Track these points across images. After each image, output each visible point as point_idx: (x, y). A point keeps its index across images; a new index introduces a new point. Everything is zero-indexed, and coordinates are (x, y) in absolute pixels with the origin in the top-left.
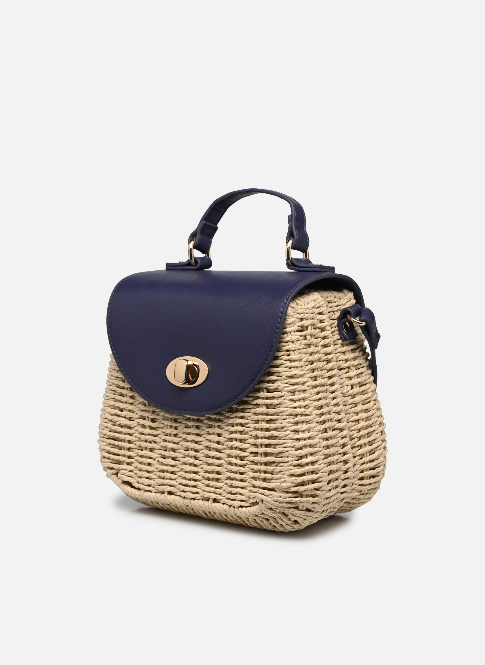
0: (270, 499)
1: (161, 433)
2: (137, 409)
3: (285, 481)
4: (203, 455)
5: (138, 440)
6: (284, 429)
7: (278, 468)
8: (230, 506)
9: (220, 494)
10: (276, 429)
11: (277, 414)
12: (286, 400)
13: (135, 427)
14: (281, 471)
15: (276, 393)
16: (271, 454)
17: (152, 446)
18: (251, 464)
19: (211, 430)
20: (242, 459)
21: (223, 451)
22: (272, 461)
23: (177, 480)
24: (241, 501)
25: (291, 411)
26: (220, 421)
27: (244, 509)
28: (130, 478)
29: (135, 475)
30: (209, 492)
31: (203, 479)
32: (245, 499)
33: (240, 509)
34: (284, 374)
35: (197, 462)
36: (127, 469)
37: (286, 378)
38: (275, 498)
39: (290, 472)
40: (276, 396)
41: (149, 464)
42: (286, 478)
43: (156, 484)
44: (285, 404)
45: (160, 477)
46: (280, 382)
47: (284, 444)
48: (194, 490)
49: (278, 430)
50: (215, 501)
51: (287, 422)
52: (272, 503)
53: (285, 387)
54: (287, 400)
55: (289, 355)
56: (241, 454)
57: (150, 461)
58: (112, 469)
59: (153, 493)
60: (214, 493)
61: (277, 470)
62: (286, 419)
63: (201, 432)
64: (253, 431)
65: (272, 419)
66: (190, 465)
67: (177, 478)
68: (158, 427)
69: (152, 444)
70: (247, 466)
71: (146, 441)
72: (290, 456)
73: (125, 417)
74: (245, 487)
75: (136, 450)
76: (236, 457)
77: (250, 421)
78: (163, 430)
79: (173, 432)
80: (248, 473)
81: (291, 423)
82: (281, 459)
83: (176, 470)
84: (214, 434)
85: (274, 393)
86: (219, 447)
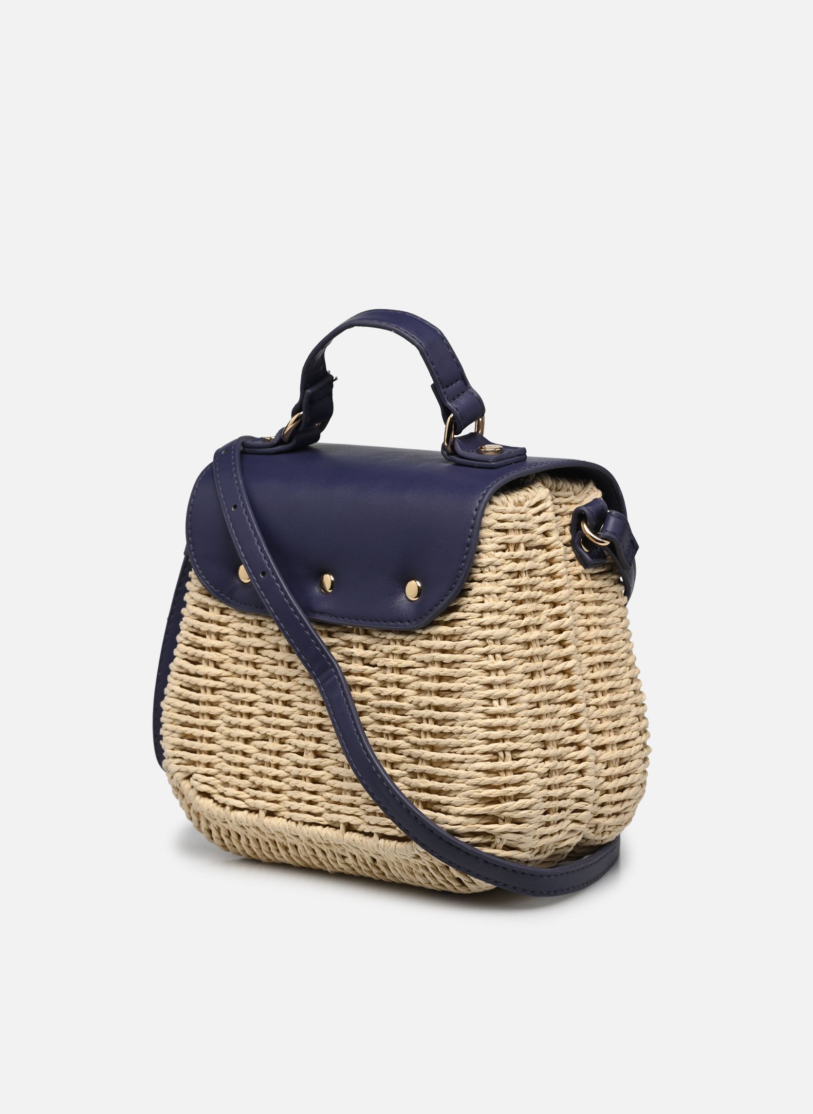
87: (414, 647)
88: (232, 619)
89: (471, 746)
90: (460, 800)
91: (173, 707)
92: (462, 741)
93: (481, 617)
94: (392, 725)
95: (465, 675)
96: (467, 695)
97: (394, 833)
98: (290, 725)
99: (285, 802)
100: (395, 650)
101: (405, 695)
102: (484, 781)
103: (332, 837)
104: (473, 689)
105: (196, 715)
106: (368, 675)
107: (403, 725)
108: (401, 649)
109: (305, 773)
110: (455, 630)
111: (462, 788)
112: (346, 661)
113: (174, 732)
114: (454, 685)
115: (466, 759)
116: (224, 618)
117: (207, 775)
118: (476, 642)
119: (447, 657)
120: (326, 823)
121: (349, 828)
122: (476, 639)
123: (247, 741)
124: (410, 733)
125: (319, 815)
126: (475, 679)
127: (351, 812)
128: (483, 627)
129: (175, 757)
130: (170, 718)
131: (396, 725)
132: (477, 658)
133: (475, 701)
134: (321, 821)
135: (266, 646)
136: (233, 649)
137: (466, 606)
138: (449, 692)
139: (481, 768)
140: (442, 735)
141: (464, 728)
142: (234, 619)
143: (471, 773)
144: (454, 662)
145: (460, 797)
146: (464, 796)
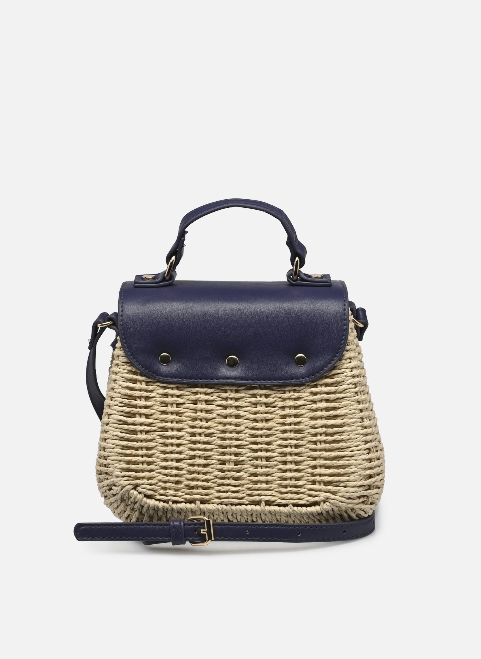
87: (305, 393)
88: (156, 388)
89: (357, 446)
90: (355, 478)
91: (117, 446)
92: (349, 444)
93: (352, 371)
94: (294, 440)
95: (347, 405)
96: (350, 417)
97: (304, 502)
98: (213, 448)
99: (214, 494)
100: (292, 396)
101: (302, 421)
102: (367, 466)
103: (256, 510)
104: (354, 413)
105: (137, 449)
106: (271, 413)
107: (302, 439)
108: (296, 395)
109: (230, 475)
110: (336, 380)
111: (356, 471)
112: (252, 406)
113: (120, 461)
114: (339, 412)
115: (356, 454)
116: (151, 388)
117: (150, 485)
118: (351, 386)
119: (332, 396)
120: (247, 502)
121: (268, 503)
122: (350, 384)
123: (178, 461)
124: (307, 443)
125: (242, 498)
126: (354, 407)
127: (269, 494)
128: (353, 376)
129: (124, 477)
130: (116, 453)
131: (297, 440)
132: (353, 395)
133: (356, 420)
134: (244, 502)
135: (186, 402)
136: (158, 406)
137: (341, 366)
138: (336, 417)
139: (365, 458)
140: (334, 442)
141: (351, 436)
142: (158, 387)
143: (360, 462)
144: (337, 399)
145: (354, 476)
146: (357, 475)
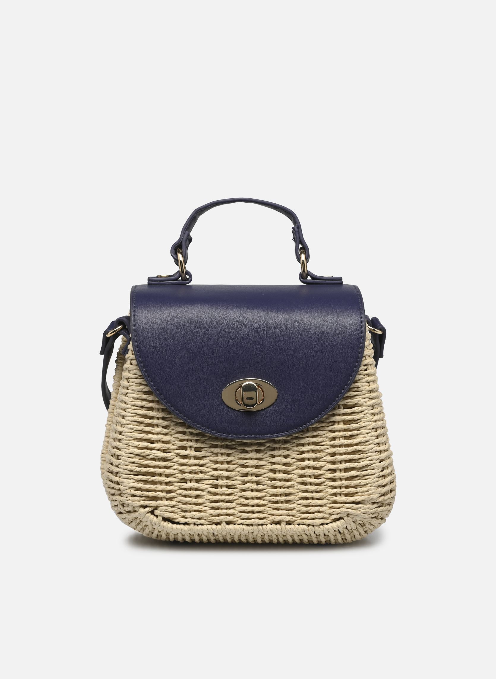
0: (358, 512)
1: (209, 462)
2: (174, 439)
3: (373, 492)
4: (267, 479)
5: (179, 473)
6: (368, 443)
7: (364, 481)
8: (308, 525)
9: (293, 516)
10: (357, 444)
11: (358, 429)
12: (367, 414)
13: (173, 459)
14: (367, 484)
15: (356, 408)
16: (352, 469)
17: (201, 477)
18: (328, 481)
19: (276, 453)
20: (317, 477)
21: (292, 472)
22: (356, 475)
23: (235, 508)
24: (322, 518)
25: (373, 425)
26: (286, 442)
27: (325, 526)
28: (172, 514)
29: (179, 510)
30: (281, 515)
31: (269, 503)
32: (327, 516)
33: (321, 527)
34: (364, 389)
35: (260, 487)
36: (169, 504)
37: (366, 392)
38: (364, 510)
39: (378, 484)
40: (356, 411)
41: (197, 497)
42: (373, 490)
43: (208, 516)
44: (367, 418)
45: (213, 508)
46: (360, 396)
47: (369, 457)
48: (261, 515)
49: (360, 445)
50: (289, 523)
51: (371, 435)
52: (362, 515)
53: (366, 402)
54: (369, 414)
55: (366, 370)
56: (317, 473)
57: (198, 492)
58: (145, 507)
59: (205, 525)
60: (287, 515)
61: (363, 483)
62: (369, 433)
63: (263, 456)
64: (330, 449)
65: (354, 434)
66: (252, 490)
67: (236, 506)
68: (205, 456)
69: (199, 475)
70: (325, 484)
71: (190, 473)
72: (376, 468)
73: (159, 450)
74: (324, 505)
75: (177, 483)
76: (310, 476)
77: (325, 439)
78: (211, 459)
79: (227, 459)
80: (326, 490)
81: (374, 437)
82: (366, 472)
83: (234, 499)
84: (280, 456)
85: (354, 409)
86: (289, 469)
